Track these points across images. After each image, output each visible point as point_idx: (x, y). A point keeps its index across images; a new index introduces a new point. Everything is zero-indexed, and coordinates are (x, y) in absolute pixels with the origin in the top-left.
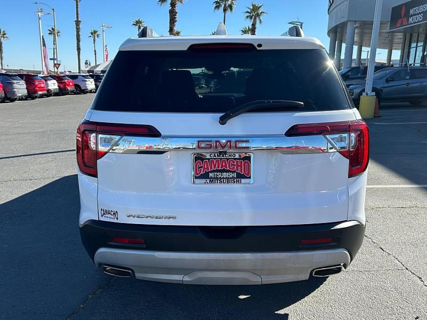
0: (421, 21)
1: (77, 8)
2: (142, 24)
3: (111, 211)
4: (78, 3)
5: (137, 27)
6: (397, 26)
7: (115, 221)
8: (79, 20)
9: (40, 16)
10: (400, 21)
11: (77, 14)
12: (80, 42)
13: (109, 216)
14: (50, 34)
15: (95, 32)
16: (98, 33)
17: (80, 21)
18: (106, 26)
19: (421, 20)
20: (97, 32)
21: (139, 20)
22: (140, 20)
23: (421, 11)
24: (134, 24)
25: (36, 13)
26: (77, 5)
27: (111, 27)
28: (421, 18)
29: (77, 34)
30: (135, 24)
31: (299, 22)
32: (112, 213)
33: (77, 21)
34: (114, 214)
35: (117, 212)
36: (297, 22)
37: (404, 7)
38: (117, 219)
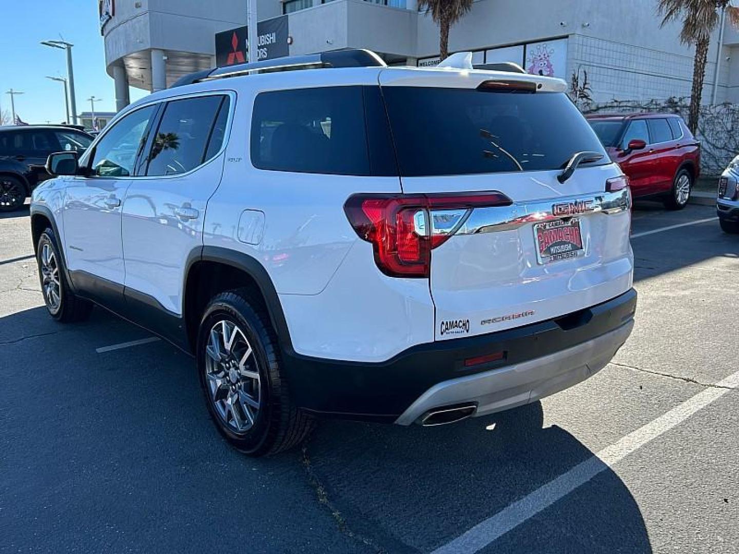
0: (265, 59)
3: (460, 321)
6: (228, 64)
7: (465, 335)
10: (232, 56)
13: (456, 329)
19: (265, 57)
23: (262, 44)
28: (264, 54)
31: (65, 43)
32: (461, 324)
34: (464, 325)
35: (468, 321)
36: (61, 43)
37: (234, 34)
38: (467, 331)
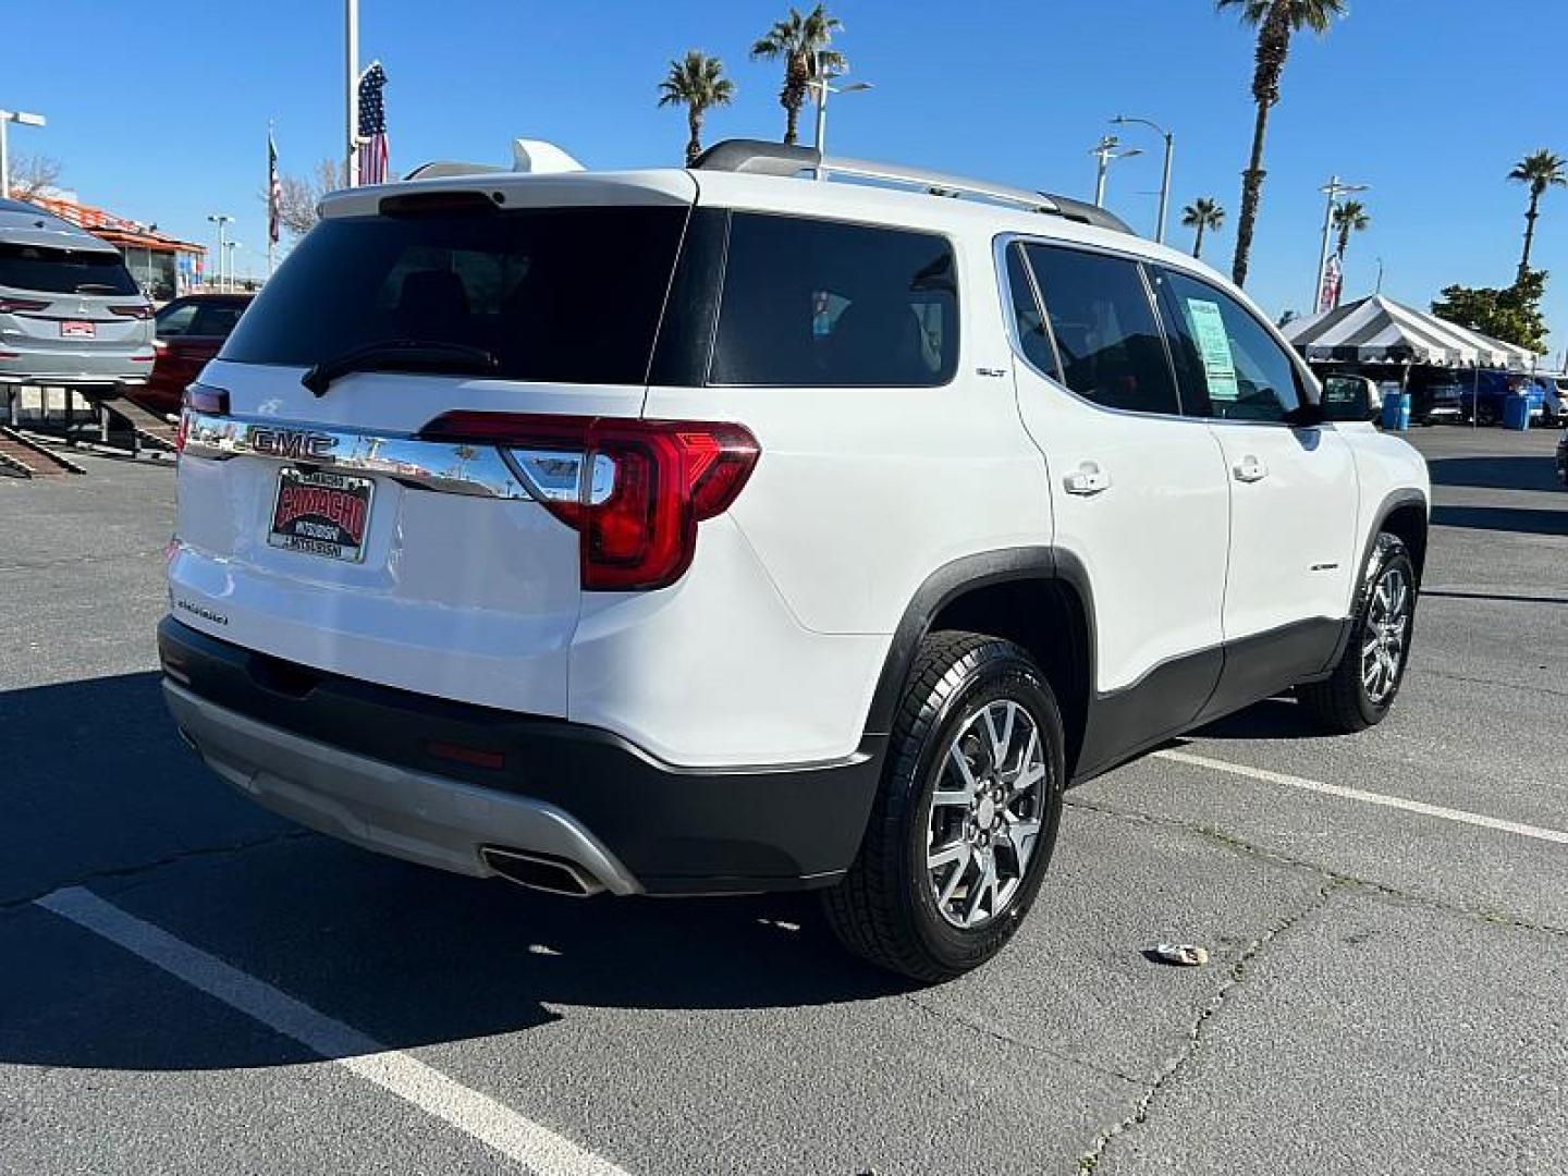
1: (1260, 125)
2: (1556, 170)
4: (1268, 110)
5: (1531, 183)
8: (1260, 167)
9: (1104, 163)
11: (1257, 148)
12: (1248, 244)
14: (1188, 221)
15: (1352, 209)
16: (1363, 213)
17: (1263, 173)
18: (1344, 185)
20: (1359, 207)
21: (1543, 156)
22: (1548, 157)
24: (1516, 174)
25: (1094, 154)
26: (1262, 116)
27: (1363, 188)
29: (1241, 218)
30: (1521, 170)
33: (1250, 171)
